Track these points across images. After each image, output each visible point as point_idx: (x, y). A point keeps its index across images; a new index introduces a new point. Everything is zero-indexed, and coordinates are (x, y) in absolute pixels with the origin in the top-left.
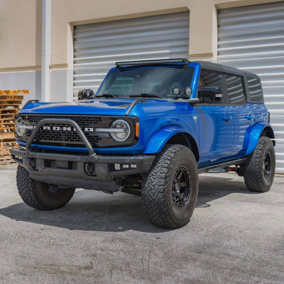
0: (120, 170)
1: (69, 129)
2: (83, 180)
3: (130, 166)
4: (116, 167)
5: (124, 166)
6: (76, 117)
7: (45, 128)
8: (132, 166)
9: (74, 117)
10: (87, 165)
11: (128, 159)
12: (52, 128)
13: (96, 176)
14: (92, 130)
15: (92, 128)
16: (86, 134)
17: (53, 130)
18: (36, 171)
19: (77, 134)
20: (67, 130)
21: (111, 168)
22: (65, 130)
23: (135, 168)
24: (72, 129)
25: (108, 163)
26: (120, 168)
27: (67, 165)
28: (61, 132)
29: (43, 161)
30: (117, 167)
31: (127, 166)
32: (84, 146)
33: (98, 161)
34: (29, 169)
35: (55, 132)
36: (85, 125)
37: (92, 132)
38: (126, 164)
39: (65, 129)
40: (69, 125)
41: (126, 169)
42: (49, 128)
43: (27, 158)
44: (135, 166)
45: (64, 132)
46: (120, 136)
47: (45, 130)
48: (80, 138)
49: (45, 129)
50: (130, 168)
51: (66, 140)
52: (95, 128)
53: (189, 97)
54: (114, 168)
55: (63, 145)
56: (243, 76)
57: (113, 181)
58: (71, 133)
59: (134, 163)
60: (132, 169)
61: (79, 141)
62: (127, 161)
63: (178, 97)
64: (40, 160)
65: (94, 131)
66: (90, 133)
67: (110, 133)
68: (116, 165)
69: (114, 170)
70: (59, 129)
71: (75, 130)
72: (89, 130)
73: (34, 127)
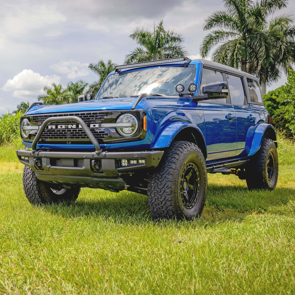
0: (128, 166)
1: (74, 126)
2: (89, 178)
3: (138, 162)
4: (123, 164)
5: (132, 162)
6: (81, 114)
7: (50, 127)
8: (140, 161)
9: (79, 114)
10: (93, 161)
11: (136, 153)
12: (57, 127)
13: (102, 172)
14: (97, 126)
15: (98, 124)
16: (93, 130)
17: (58, 129)
18: (42, 171)
19: (82, 130)
20: (72, 127)
21: (118, 164)
22: (70, 128)
23: (144, 164)
24: (77, 126)
25: (115, 159)
26: (128, 164)
27: (72, 163)
28: (66, 130)
29: (49, 160)
30: (124, 163)
31: (135, 162)
32: (90, 143)
33: (105, 157)
34: (35, 168)
35: (60, 131)
36: (90, 121)
37: (98, 128)
38: (133, 159)
39: (70, 126)
40: (73, 122)
41: (134, 165)
42: (54, 127)
43: (33, 158)
44: (143, 161)
45: (69, 130)
46: (127, 130)
47: (50, 129)
48: (86, 135)
49: (50, 128)
50: (138, 163)
51: (72, 138)
52: (100, 123)
53: (193, 94)
54: (121, 164)
55: (69, 143)
56: (243, 77)
57: (120, 177)
58: (76, 130)
59: (142, 159)
60: (140, 164)
61: (85, 138)
62: (136, 156)
63: (182, 94)
64: (45, 159)
65: (100, 126)
66: (95, 129)
67: (117, 128)
68: (123, 161)
69: (121, 166)
70: (64, 127)
71: (80, 127)
72: (94, 126)
73: (39, 127)
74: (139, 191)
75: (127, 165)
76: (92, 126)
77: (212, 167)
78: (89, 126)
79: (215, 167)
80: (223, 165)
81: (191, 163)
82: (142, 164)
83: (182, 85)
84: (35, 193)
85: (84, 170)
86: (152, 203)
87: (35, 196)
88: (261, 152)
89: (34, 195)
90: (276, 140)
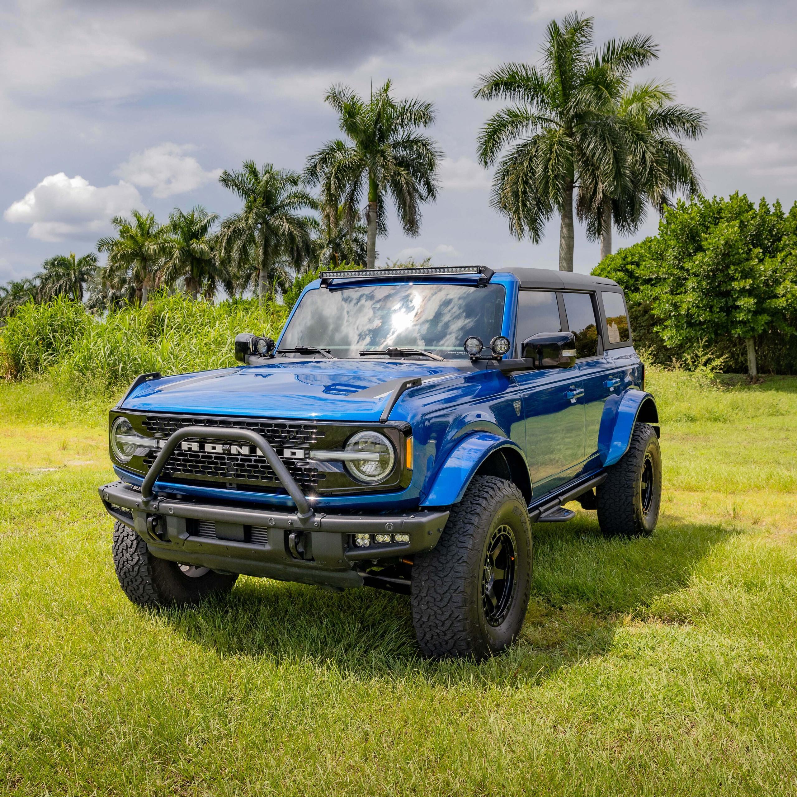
0: (370, 547)
1: (245, 450)
2: (280, 567)
3: (393, 538)
4: (359, 541)
5: (380, 538)
6: (263, 425)
7: (185, 446)
8: (399, 538)
9: (256, 424)
10: (292, 536)
11: (389, 523)
12: (202, 447)
13: (313, 559)
14: (300, 454)
15: (302, 451)
16: (289, 464)
17: (205, 452)
18: (165, 543)
19: (264, 462)
20: (239, 452)
21: (348, 543)
22: (236, 453)
23: (406, 544)
24: (253, 450)
25: (343, 533)
26: (370, 542)
27: (241, 533)
28: (226, 457)
29: (184, 523)
30: (362, 539)
31: (387, 539)
32: (284, 491)
33: (320, 529)
34: (148, 537)
35: (211, 457)
36: (283, 443)
37: (301, 459)
38: (383, 533)
39: (234, 449)
40: (241, 441)
41: (384, 545)
42: (195, 447)
43: (145, 515)
44: (406, 538)
45: (232, 458)
46: (369, 468)
47: (185, 451)
48: (273, 473)
49: (186, 449)
50: (393, 542)
51: (238, 476)
52: (307, 450)
53: (501, 358)
54: (354, 541)
55: (231, 484)
56: (595, 292)
57: (352, 570)
58: (250, 461)
59: (403, 533)
60: (398, 544)
61: (271, 478)
62: (391, 526)
63: (477, 358)
64: (175, 520)
65: (307, 456)
66: (295, 461)
67: (346, 462)
68: (360, 536)
69: (356, 547)
70: (219, 448)
71: (259, 453)
72: (294, 454)
73: (158, 443)
74: (388, 585)
75: (368, 544)
76: (287, 453)
77: (537, 512)
78: (280, 453)
79: (542, 509)
80: (557, 501)
81: (502, 526)
82: (403, 543)
83: (479, 340)
84: (144, 583)
85: (268, 552)
86: (421, 622)
87: (144, 587)
88: (629, 456)
89: (141, 587)
90: (656, 421)
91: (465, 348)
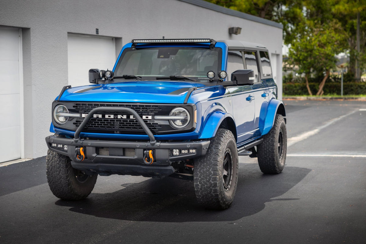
0: (179, 155)
1: (125, 117)
3: (189, 151)
4: (174, 153)
5: (183, 152)
6: (133, 106)
7: (95, 116)
8: (191, 151)
9: (130, 106)
11: (188, 144)
12: (103, 116)
13: (155, 161)
14: (150, 117)
16: (145, 121)
17: (105, 118)
19: (134, 121)
20: (122, 118)
21: (170, 154)
22: (120, 118)
23: (194, 153)
24: (128, 117)
25: (169, 149)
26: (179, 153)
27: (121, 152)
28: (116, 120)
29: (94, 149)
30: (176, 152)
31: (186, 152)
32: (145, 133)
33: (159, 148)
35: (108, 120)
36: (142, 113)
37: (151, 120)
38: (185, 149)
39: (119, 117)
40: (123, 113)
41: (185, 154)
42: (100, 116)
43: (75, 147)
44: (194, 151)
45: (119, 120)
47: (95, 118)
50: (189, 153)
51: (122, 127)
52: (153, 116)
53: (223, 80)
54: (172, 153)
55: (116, 131)
56: (257, 51)
57: (171, 165)
58: (127, 121)
59: (193, 149)
60: (191, 153)
62: (188, 146)
64: (91, 148)
65: (153, 118)
66: (148, 121)
67: (169, 120)
68: (175, 150)
69: (173, 155)
70: (112, 116)
71: (131, 117)
72: (147, 117)
73: (81, 115)
76: (144, 117)
82: (193, 153)
85: (136, 159)
91: (208, 76)
